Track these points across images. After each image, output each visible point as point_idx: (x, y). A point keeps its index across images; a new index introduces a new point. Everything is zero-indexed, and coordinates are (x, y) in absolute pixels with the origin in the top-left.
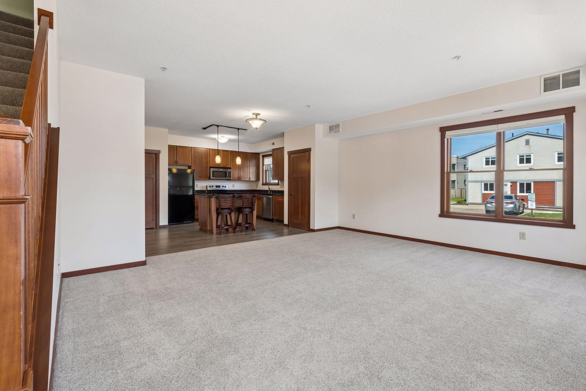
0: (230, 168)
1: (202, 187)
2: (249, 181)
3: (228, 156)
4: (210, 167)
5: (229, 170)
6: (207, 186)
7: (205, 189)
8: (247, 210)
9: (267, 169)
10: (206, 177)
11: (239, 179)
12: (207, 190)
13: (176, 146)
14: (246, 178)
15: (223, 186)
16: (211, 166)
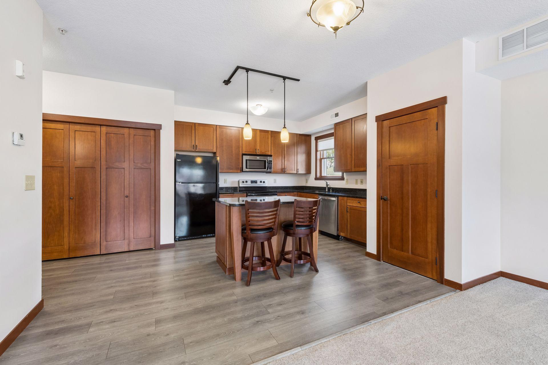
0: (271, 156)
1: (233, 182)
2: (297, 174)
3: (268, 138)
4: (243, 155)
5: (269, 159)
6: (239, 182)
7: (237, 186)
8: (302, 231)
9: (322, 157)
10: (237, 169)
11: (283, 171)
12: (239, 187)
13: (195, 123)
14: (292, 170)
15: (261, 182)
16: (244, 153)
